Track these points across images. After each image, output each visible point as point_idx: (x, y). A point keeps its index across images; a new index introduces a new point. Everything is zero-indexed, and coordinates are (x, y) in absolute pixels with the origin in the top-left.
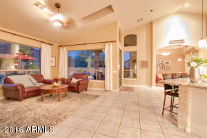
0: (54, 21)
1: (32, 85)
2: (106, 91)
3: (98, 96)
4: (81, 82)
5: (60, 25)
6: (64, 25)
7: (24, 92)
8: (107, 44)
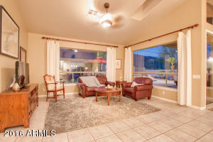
0: (102, 23)
1: (95, 85)
2: (179, 105)
3: (157, 110)
4: (138, 88)
5: (109, 25)
6: (114, 23)
7: (86, 90)
8: (181, 34)
